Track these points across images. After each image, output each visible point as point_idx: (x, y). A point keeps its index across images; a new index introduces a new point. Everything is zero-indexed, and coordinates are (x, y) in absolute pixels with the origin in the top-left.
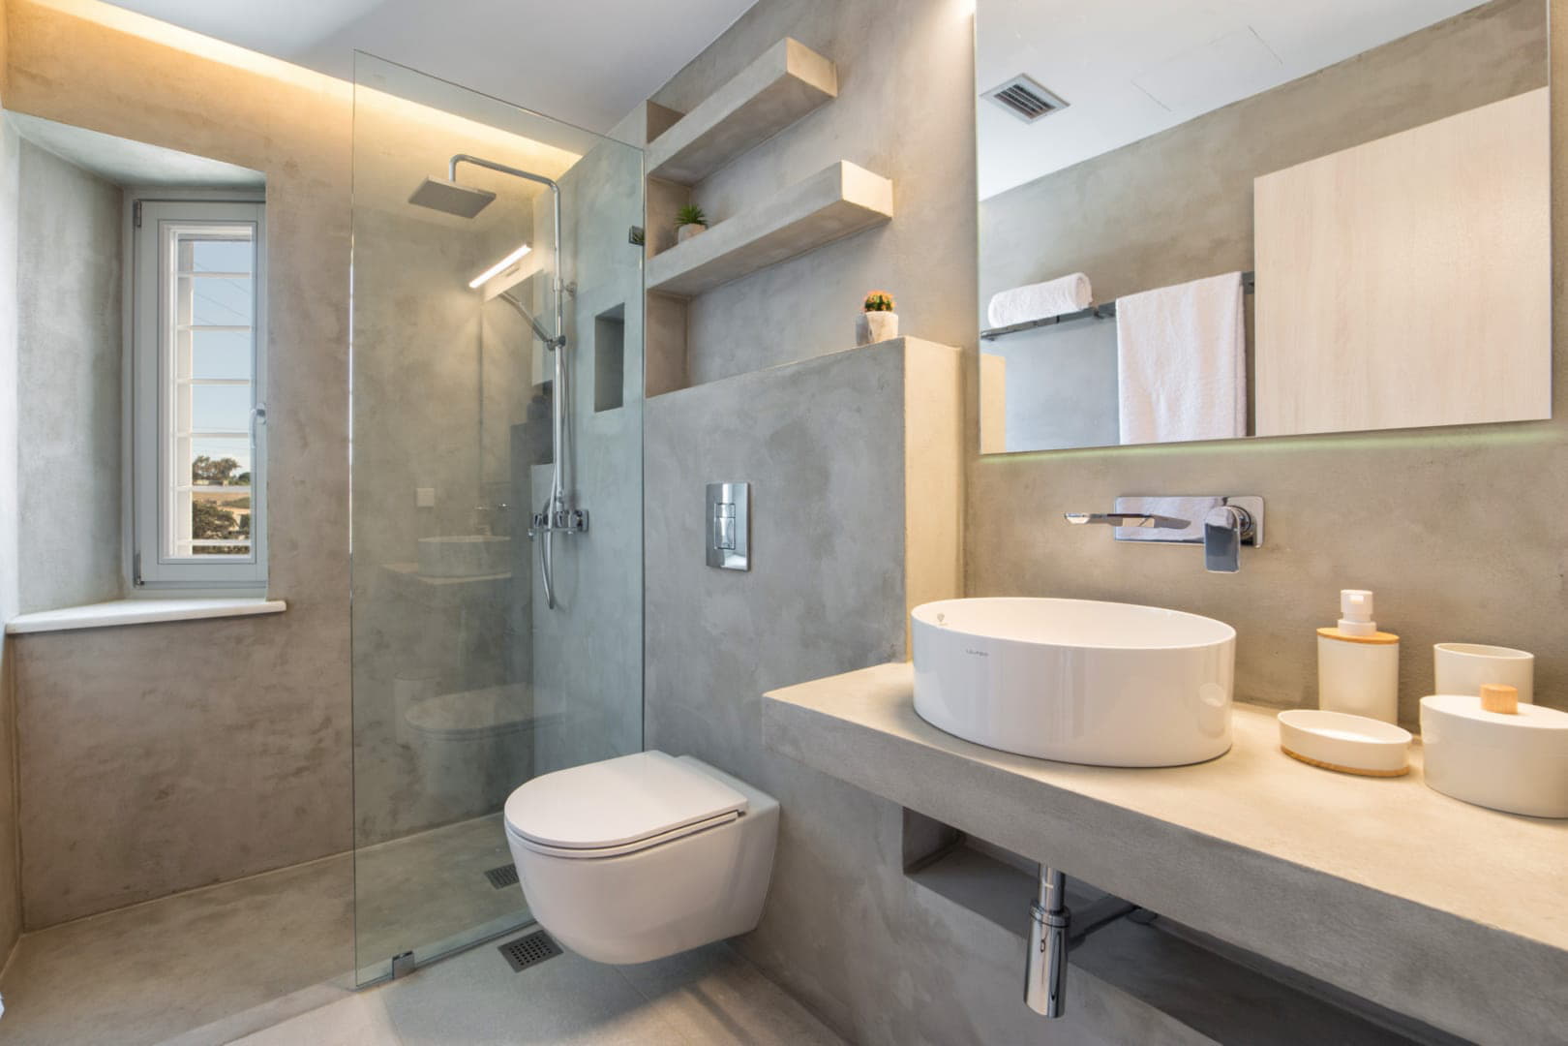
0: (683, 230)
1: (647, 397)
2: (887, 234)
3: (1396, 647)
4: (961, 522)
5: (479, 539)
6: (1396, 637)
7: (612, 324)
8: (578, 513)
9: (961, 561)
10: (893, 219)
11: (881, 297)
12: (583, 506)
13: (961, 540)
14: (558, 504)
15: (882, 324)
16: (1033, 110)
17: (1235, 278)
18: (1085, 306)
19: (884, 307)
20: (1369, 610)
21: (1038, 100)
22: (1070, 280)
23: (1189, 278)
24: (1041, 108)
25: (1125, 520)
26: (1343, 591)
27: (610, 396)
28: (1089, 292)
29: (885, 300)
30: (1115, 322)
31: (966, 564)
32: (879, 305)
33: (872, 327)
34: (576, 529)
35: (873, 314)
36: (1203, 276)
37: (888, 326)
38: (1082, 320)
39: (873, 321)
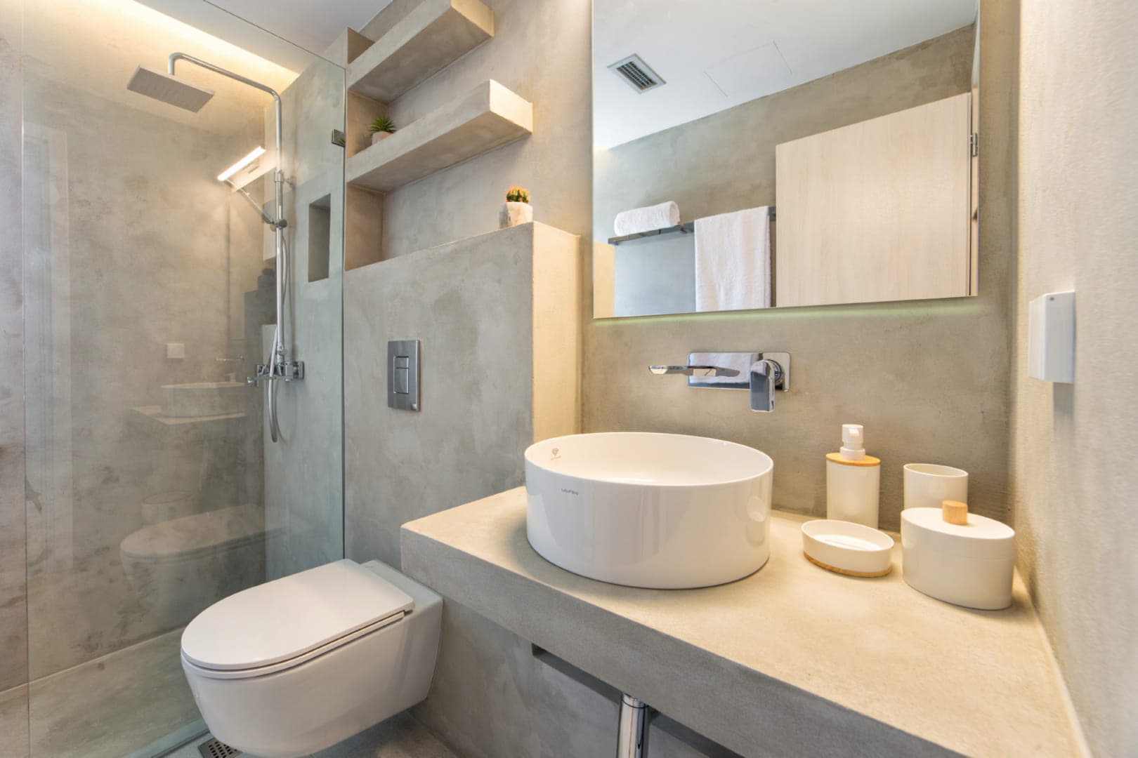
0: (376, 135)
1: (347, 270)
2: (528, 147)
3: (877, 468)
4: (580, 372)
5: (213, 385)
6: (878, 461)
7: (321, 210)
8: (295, 364)
9: (580, 403)
10: (533, 134)
11: (519, 192)
12: (300, 359)
13: (579, 386)
14: (278, 356)
15: (518, 212)
16: (643, 83)
17: (763, 211)
18: (676, 224)
19: (521, 199)
20: (861, 441)
21: (646, 76)
22: (666, 206)
23: (738, 208)
24: (648, 83)
25: (695, 370)
26: (844, 426)
27: (320, 270)
28: (678, 215)
29: (522, 194)
30: (694, 235)
31: (583, 405)
32: (517, 198)
33: (511, 214)
34: (292, 377)
35: (512, 204)
36: (746, 208)
37: (523, 213)
38: (673, 233)
39: (512, 209)
